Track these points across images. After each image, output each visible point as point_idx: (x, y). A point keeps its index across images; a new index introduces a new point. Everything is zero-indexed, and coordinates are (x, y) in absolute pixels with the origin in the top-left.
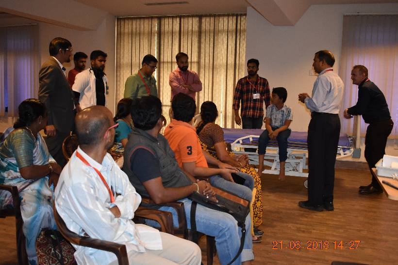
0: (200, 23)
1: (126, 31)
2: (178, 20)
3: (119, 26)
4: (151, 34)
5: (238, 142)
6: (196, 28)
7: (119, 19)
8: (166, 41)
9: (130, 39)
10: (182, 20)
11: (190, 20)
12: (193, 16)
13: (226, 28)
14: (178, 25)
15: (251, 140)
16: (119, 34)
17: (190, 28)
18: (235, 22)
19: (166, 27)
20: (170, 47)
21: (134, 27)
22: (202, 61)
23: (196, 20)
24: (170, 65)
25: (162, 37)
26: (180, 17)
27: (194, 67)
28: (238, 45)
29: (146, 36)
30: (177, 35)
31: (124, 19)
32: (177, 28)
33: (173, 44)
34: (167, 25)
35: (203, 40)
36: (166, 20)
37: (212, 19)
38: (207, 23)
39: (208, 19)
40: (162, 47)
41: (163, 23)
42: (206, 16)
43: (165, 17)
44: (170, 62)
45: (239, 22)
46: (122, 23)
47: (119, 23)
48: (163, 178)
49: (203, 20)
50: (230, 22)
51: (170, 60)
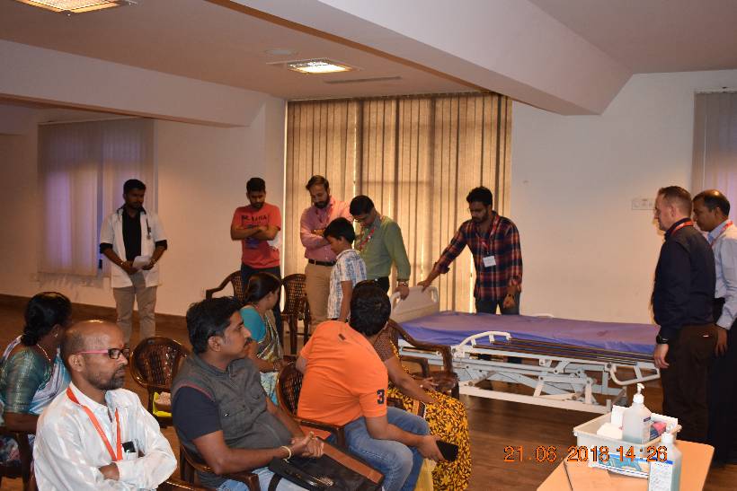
0: (433, 109)
1: (303, 125)
2: (394, 104)
3: (292, 117)
4: (345, 131)
5: (469, 343)
6: (425, 119)
7: (292, 104)
8: (372, 142)
9: (310, 140)
10: (401, 104)
11: (415, 104)
12: (420, 97)
13: (479, 118)
14: (394, 114)
15: (492, 339)
16: (292, 131)
17: (415, 119)
18: (496, 106)
19: (373, 116)
20: (380, 154)
21: (317, 118)
22: (437, 179)
23: (425, 105)
24: (379, 188)
25: (366, 135)
26: (398, 99)
27: (422, 191)
28: (502, 150)
29: (338, 135)
30: (392, 133)
31: (300, 103)
32: (391, 120)
33: (385, 148)
34: (375, 113)
35: (438, 141)
36: (373, 106)
37: (454, 102)
38: (445, 110)
39: (446, 102)
40: (365, 156)
41: (366, 110)
42: (443, 96)
43: (370, 99)
44: (378, 182)
45: (503, 107)
46: (297, 111)
47: (291, 111)
48: (224, 433)
49: (439, 105)
50: (488, 107)
51: (379, 178)
